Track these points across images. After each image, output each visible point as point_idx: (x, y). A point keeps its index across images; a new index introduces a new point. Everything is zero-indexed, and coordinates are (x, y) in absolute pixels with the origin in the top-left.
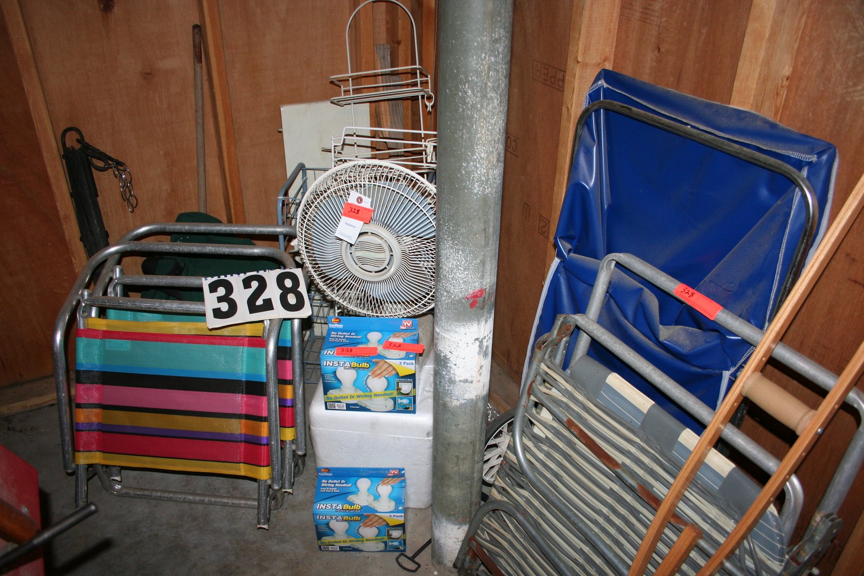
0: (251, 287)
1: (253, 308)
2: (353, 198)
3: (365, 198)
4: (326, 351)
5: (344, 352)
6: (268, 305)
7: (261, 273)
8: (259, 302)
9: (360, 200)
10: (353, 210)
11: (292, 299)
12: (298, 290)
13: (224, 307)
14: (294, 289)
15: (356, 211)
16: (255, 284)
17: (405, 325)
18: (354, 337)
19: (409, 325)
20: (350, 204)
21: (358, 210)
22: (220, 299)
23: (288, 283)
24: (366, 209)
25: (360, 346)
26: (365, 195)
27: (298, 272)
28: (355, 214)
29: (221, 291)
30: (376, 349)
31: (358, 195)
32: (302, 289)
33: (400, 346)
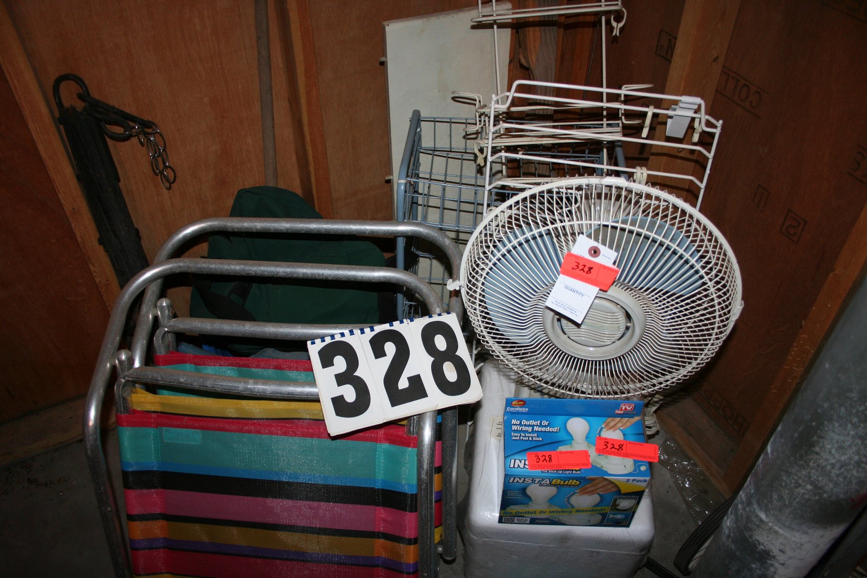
0: (385, 355)
1: (396, 397)
2: (581, 247)
3: (604, 250)
4: (513, 461)
5: (541, 462)
6: (417, 389)
7: (397, 326)
8: (403, 384)
9: (595, 252)
10: (581, 267)
11: (450, 373)
12: (456, 354)
13: (349, 393)
14: (450, 354)
15: (586, 269)
16: (390, 348)
17: (624, 408)
18: (548, 429)
19: (628, 408)
20: (577, 257)
21: (590, 269)
22: (341, 379)
23: (440, 343)
24: (605, 267)
25: (562, 448)
26: (604, 243)
27: (452, 320)
28: (584, 274)
29: (340, 364)
30: (586, 454)
31: (592, 243)
32: (463, 351)
33: (621, 447)
